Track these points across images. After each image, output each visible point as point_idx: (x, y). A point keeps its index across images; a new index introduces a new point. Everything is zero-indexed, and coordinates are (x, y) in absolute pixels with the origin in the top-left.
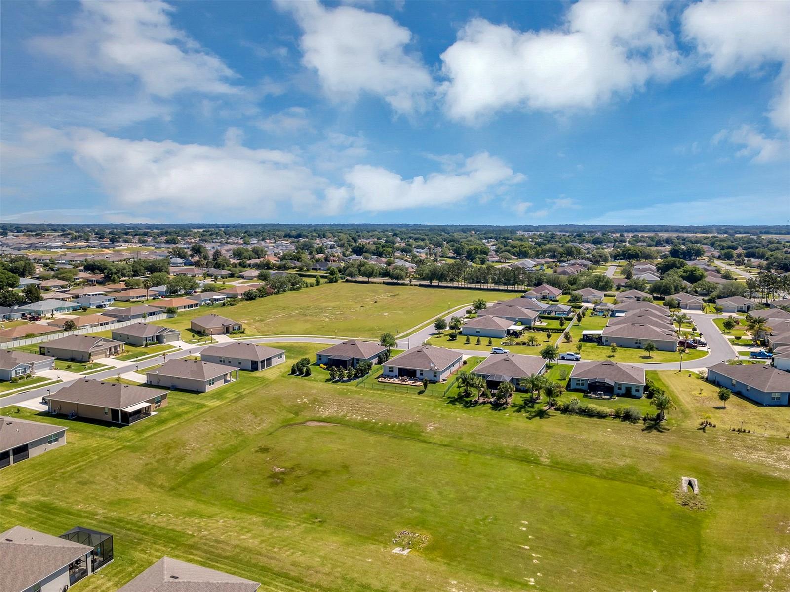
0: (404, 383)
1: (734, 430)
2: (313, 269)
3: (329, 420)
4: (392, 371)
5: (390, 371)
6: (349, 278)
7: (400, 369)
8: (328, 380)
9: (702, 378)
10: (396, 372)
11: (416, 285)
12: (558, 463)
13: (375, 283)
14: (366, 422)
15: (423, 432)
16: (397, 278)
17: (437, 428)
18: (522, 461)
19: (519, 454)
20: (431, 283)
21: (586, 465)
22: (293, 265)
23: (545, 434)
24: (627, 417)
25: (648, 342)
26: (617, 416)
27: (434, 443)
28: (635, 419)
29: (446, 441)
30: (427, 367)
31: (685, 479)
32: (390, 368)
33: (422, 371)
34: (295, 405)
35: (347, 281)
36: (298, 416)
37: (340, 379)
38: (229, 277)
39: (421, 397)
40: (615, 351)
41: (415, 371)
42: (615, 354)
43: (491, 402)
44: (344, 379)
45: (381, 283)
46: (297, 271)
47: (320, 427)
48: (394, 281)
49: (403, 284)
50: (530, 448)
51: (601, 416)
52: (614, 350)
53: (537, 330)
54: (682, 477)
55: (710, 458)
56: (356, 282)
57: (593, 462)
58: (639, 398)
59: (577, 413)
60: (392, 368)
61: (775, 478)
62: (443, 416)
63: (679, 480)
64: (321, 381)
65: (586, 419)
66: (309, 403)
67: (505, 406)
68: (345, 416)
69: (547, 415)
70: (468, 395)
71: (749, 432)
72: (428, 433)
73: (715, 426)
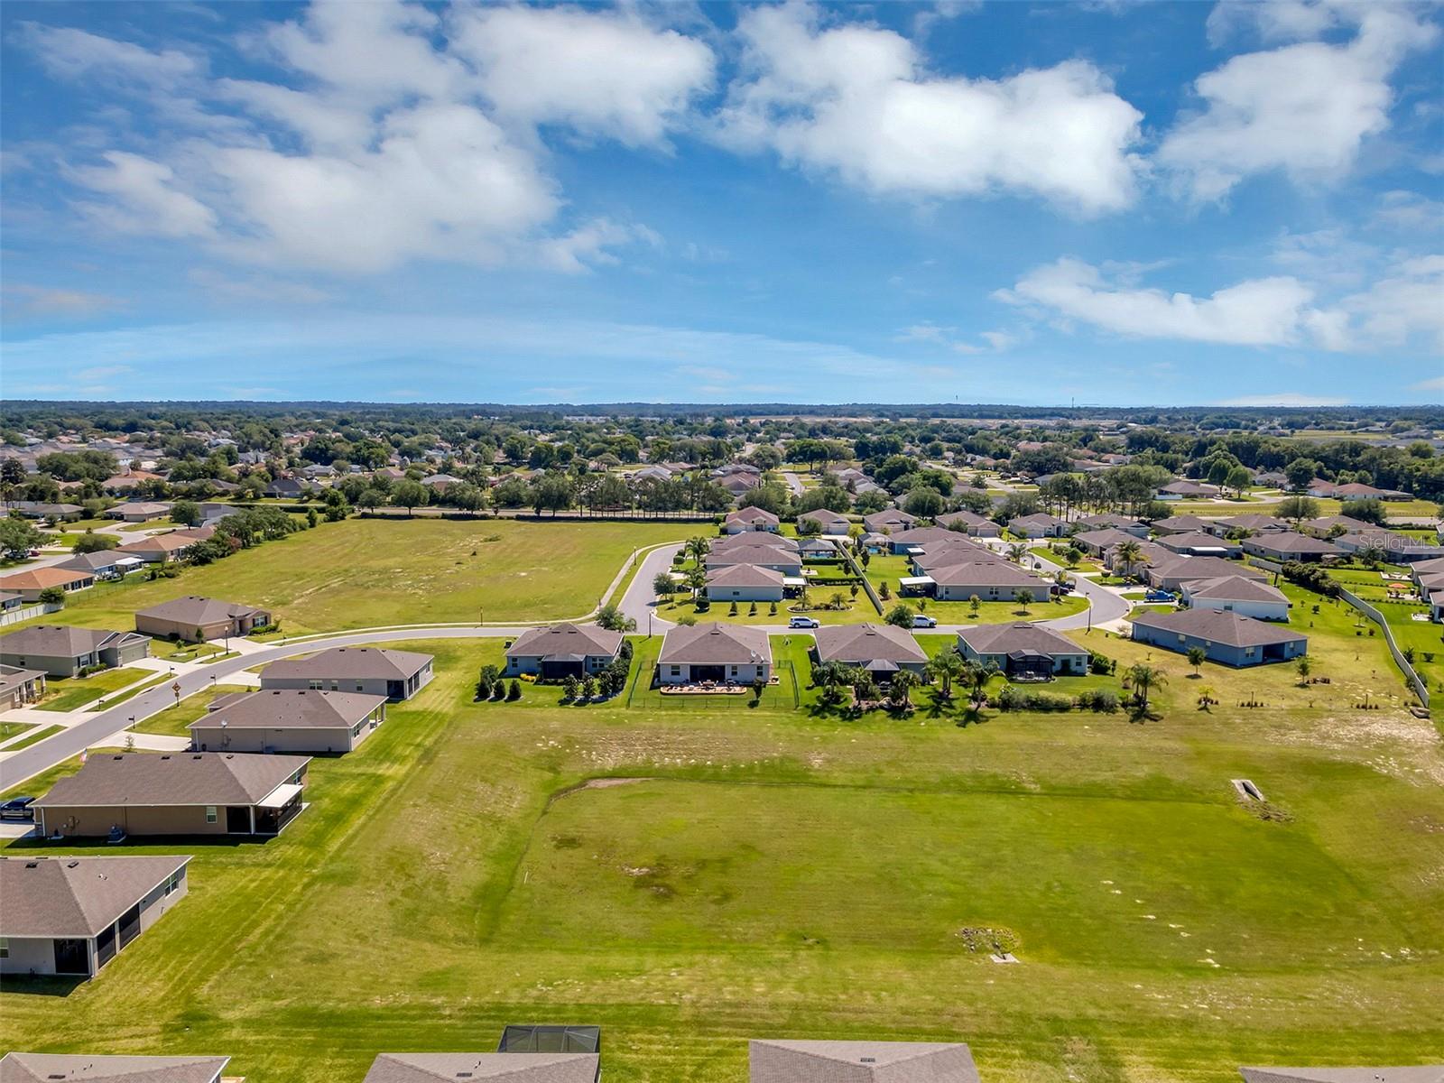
0: (710, 691)
1: (1243, 705)
2: (267, 495)
3: (624, 774)
4: (678, 673)
5: (673, 673)
6: (367, 511)
7: (693, 668)
8: (563, 703)
9: (1124, 637)
10: (686, 674)
11: (509, 518)
12: (1054, 788)
13: (426, 517)
14: (696, 767)
15: (809, 770)
16: (472, 507)
17: (828, 761)
18: (1000, 792)
19: (989, 783)
20: (538, 513)
21: (1094, 784)
22: (220, 490)
23: (1005, 746)
24: (1098, 704)
25: (1022, 590)
26: (1083, 705)
27: (844, 786)
28: (1112, 707)
29: (860, 779)
30: (743, 660)
31: (1236, 782)
32: (673, 667)
33: (734, 667)
34: (539, 755)
35: (364, 516)
36: (559, 773)
37: (587, 697)
38: (82, 518)
39: (756, 712)
40: (975, 609)
41: (722, 668)
42: (977, 612)
43: (882, 707)
44: (594, 697)
45: (437, 518)
46: (231, 500)
47: (620, 787)
48: (465, 511)
49: (484, 517)
50: (999, 771)
51: (1062, 708)
52: (975, 606)
53: (818, 584)
54: (1233, 781)
55: (1245, 748)
56: (383, 516)
57: (1100, 778)
58: (1083, 675)
59: (1024, 708)
60: (678, 667)
61: (1341, 763)
62: (824, 739)
63: (1232, 788)
64: (550, 705)
65: (1043, 715)
66: (565, 748)
67: (907, 709)
68: (649, 761)
69: (983, 716)
70: (836, 698)
71: (1262, 705)
72: (818, 770)
73: (1217, 703)
